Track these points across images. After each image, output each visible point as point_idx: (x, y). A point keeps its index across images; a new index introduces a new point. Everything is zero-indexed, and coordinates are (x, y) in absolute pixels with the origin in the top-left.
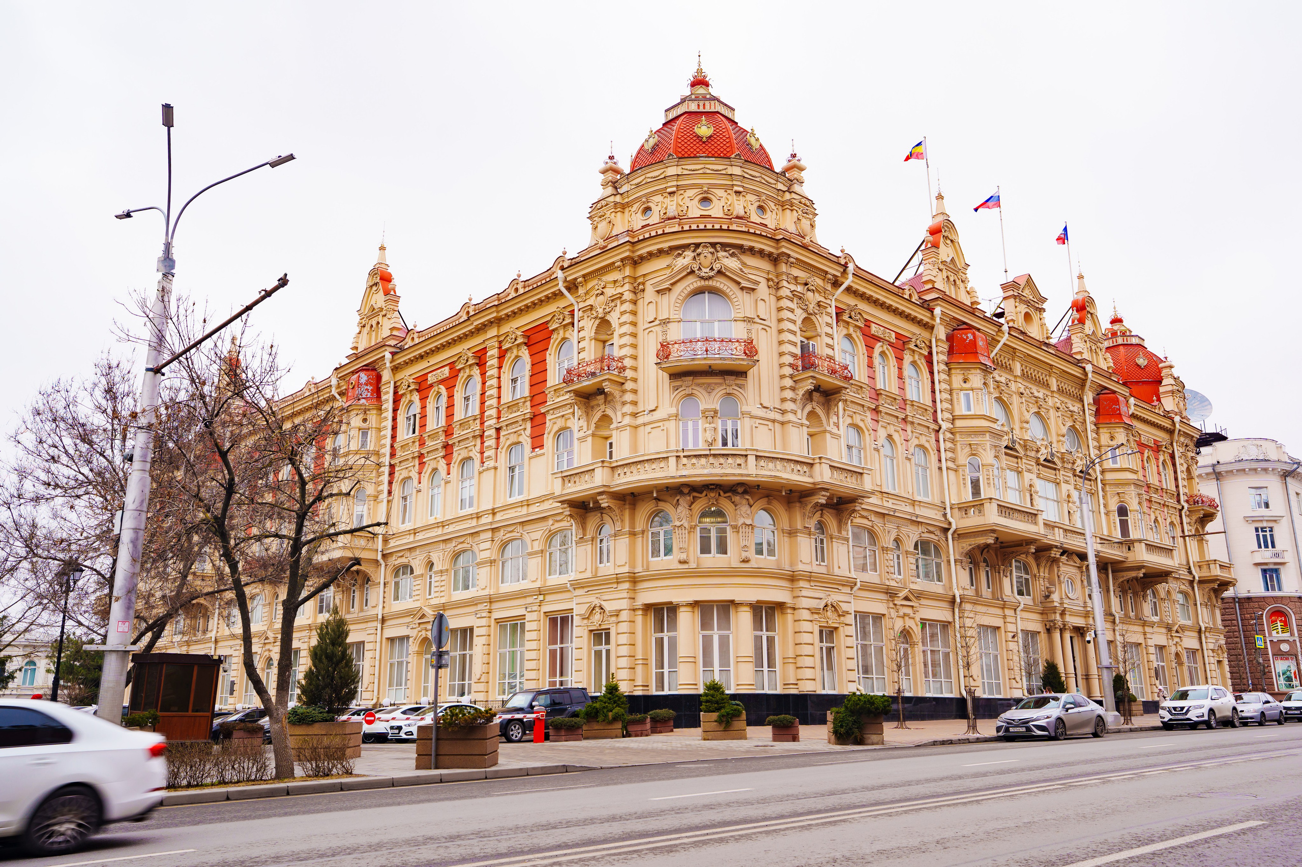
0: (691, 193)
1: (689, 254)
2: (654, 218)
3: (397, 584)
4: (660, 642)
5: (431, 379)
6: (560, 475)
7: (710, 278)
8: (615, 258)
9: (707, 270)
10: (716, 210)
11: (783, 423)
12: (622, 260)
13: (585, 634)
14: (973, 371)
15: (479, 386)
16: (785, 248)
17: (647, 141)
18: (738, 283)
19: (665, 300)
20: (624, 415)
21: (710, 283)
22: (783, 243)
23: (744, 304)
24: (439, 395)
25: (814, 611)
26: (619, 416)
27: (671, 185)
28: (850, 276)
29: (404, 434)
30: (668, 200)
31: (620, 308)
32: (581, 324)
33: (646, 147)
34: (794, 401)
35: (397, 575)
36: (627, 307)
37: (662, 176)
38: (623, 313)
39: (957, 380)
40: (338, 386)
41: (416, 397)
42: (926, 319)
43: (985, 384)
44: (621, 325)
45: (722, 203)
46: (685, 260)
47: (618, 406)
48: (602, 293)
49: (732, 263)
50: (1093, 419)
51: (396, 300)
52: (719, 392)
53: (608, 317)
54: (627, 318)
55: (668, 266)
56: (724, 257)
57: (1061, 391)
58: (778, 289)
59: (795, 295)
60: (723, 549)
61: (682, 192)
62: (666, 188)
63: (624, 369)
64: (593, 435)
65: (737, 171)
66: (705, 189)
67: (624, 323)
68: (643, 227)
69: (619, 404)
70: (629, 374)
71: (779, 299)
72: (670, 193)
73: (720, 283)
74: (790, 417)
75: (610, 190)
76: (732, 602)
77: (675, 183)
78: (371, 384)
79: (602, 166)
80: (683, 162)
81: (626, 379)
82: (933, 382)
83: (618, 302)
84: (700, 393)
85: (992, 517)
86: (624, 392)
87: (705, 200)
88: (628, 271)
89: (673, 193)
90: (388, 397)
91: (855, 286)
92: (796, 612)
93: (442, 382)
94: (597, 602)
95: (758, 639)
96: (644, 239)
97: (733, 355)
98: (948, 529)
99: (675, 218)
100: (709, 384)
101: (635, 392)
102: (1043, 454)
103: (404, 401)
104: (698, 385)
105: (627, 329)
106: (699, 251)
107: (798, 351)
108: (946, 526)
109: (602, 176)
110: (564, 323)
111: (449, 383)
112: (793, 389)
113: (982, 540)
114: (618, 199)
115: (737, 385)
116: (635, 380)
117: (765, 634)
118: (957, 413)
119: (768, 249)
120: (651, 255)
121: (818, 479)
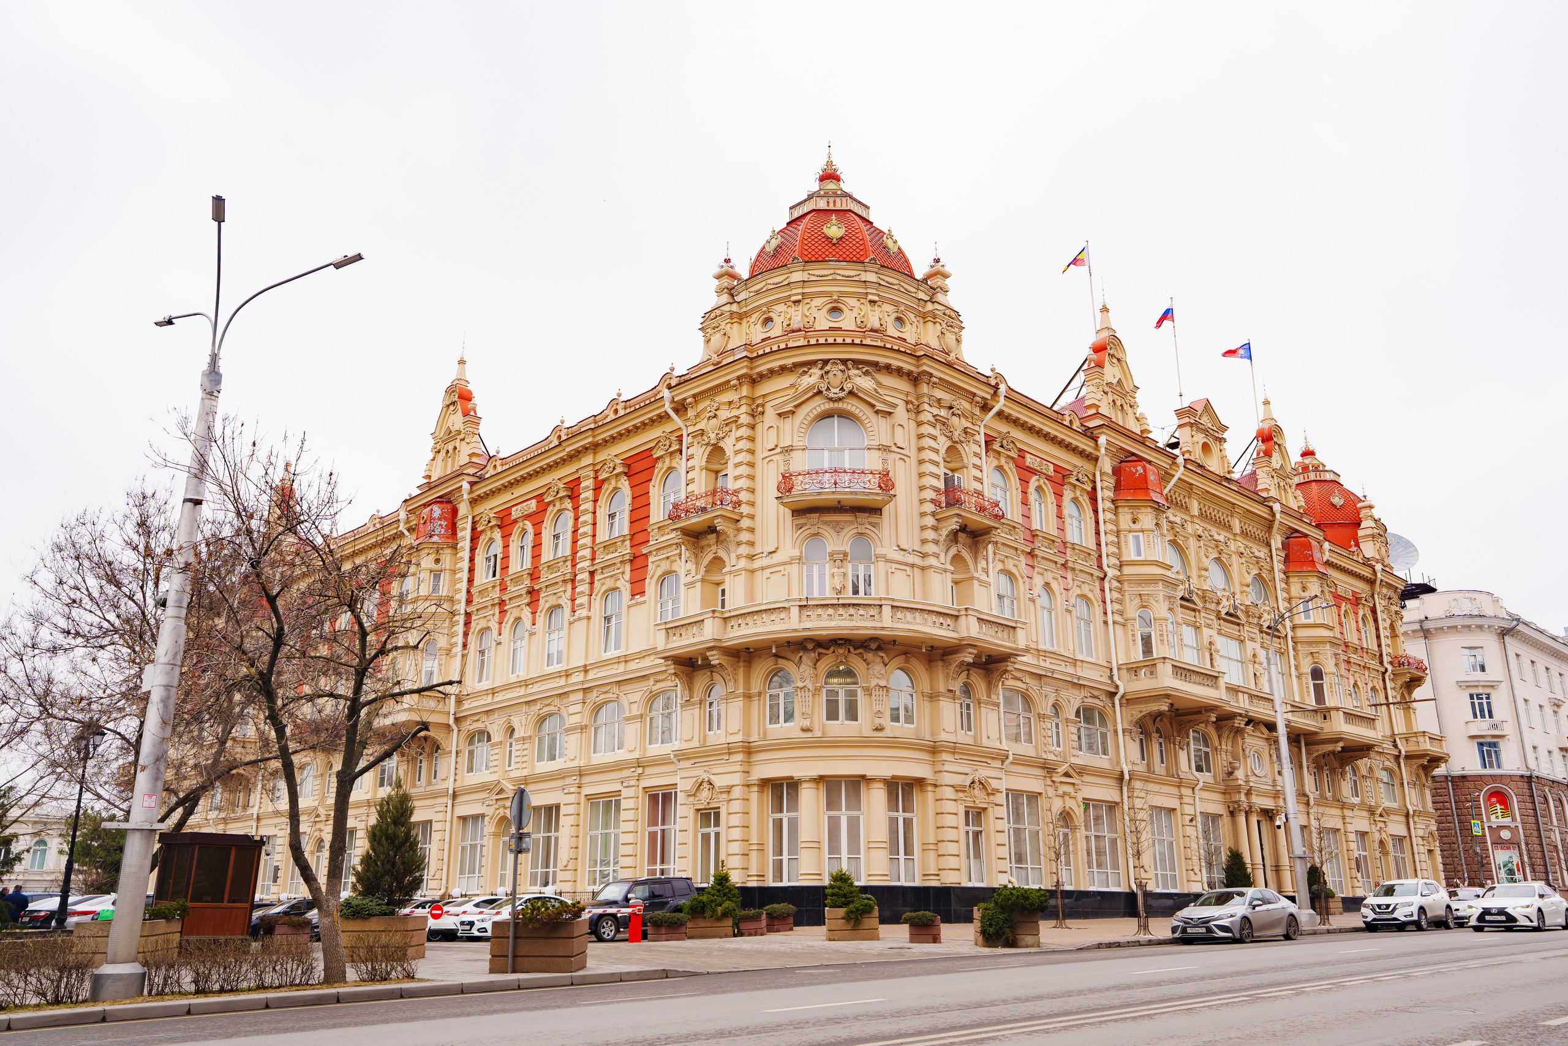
0: (818, 302)
1: (816, 372)
2: (776, 330)
3: (471, 753)
4: (778, 824)
5: (515, 513)
6: (663, 627)
7: (840, 399)
8: (731, 375)
9: (837, 390)
10: (847, 321)
11: (923, 569)
12: (739, 378)
15: (571, 523)
16: (927, 366)
17: (768, 242)
18: (873, 406)
21: (840, 405)
22: (925, 361)
23: (879, 430)
24: (524, 532)
25: (958, 789)
26: (734, 558)
27: (796, 293)
28: (1002, 399)
29: (483, 577)
30: (792, 310)
32: (690, 451)
33: (767, 249)
35: (471, 743)
36: (744, 432)
38: (738, 439)
39: (1125, 519)
40: (408, 521)
41: (497, 535)
43: (1157, 524)
44: (737, 452)
45: (855, 313)
46: (813, 378)
47: (732, 547)
48: (715, 416)
49: (865, 383)
50: (1282, 566)
52: (850, 531)
53: (721, 444)
54: (744, 444)
55: (792, 386)
56: (856, 375)
57: (1244, 534)
58: (918, 413)
59: (938, 420)
60: (852, 715)
61: (808, 301)
62: (790, 296)
63: (739, 503)
64: (703, 580)
65: (871, 277)
68: (763, 340)
69: (733, 544)
70: (745, 509)
71: (919, 424)
72: (795, 302)
75: (725, 298)
76: (863, 777)
78: (445, 519)
79: (717, 270)
80: (809, 266)
81: (741, 515)
82: (1097, 522)
83: (734, 426)
84: (827, 532)
85: (1166, 680)
87: (835, 310)
89: (799, 301)
91: (1007, 411)
92: (938, 789)
93: (527, 517)
94: (705, 776)
95: (893, 822)
96: (765, 354)
97: (865, 488)
98: (1114, 694)
99: (800, 330)
100: (838, 522)
102: (1225, 606)
103: (483, 540)
104: (825, 523)
106: (827, 368)
108: (1113, 690)
109: (716, 282)
110: (671, 450)
111: (536, 518)
113: (1154, 707)
114: (735, 308)
115: (870, 523)
117: (901, 816)
120: (772, 373)
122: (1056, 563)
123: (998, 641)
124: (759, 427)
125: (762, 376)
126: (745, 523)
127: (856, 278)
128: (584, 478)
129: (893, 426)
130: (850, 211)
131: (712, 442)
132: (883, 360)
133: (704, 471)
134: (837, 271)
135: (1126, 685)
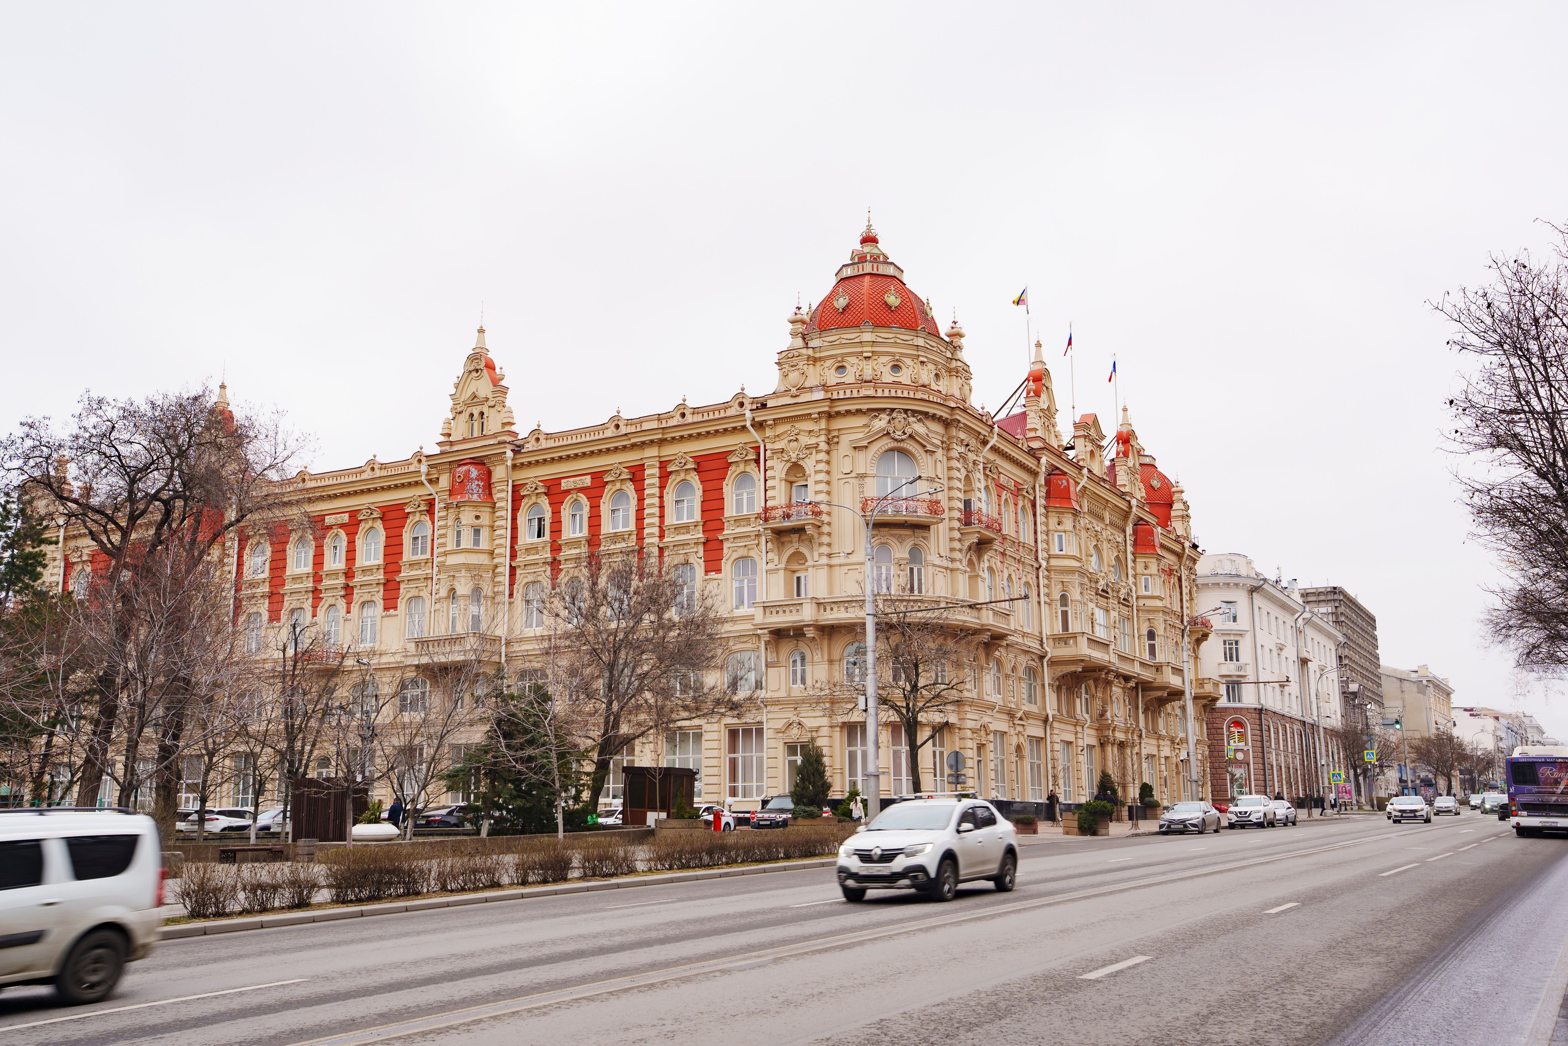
0: (884, 359)
1: (885, 417)
2: (849, 378)
5: (565, 485)
7: (902, 440)
9: (900, 433)
10: (904, 377)
11: (952, 570)
12: (819, 413)
13: (781, 746)
14: (1066, 515)
15: (634, 502)
16: (959, 416)
18: (924, 446)
19: (861, 456)
20: (820, 555)
21: (902, 445)
22: (958, 411)
23: (927, 466)
25: (973, 731)
26: (815, 556)
28: (996, 435)
31: (815, 457)
34: (960, 550)
36: (822, 456)
37: (857, 340)
38: (818, 462)
39: (1053, 521)
40: (428, 474)
42: (1034, 467)
43: (1074, 526)
44: (816, 472)
46: (881, 423)
47: (816, 547)
48: (797, 440)
49: (919, 428)
51: (504, 391)
52: (909, 544)
53: (801, 463)
55: (865, 426)
57: (1111, 524)
58: (948, 450)
59: (962, 457)
61: (876, 357)
62: (862, 352)
63: (820, 513)
64: (785, 569)
65: (920, 342)
66: (897, 358)
67: (820, 471)
69: (817, 545)
71: (949, 459)
72: (865, 358)
73: (910, 446)
74: (957, 565)
75: (799, 342)
77: (869, 349)
78: (482, 480)
79: (792, 317)
82: (1035, 524)
84: (893, 542)
86: (820, 534)
87: (896, 368)
88: (823, 424)
89: (869, 358)
90: (503, 496)
91: (998, 445)
92: (961, 731)
98: (1044, 657)
99: (871, 382)
100: (900, 535)
101: (829, 534)
104: (892, 535)
105: (822, 476)
106: (894, 415)
107: (962, 506)
110: (746, 458)
112: (960, 540)
114: (810, 352)
116: (829, 524)
118: (1052, 552)
119: (945, 415)
121: (984, 621)
122: (1015, 559)
123: (1000, 625)
124: (834, 453)
125: (838, 413)
126: (825, 529)
127: (910, 343)
128: (648, 466)
129: (936, 461)
130: (895, 277)
131: (793, 460)
132: (931, 411)
133: (783, 482)
134: (898, 336)
135: (1052, 651)
